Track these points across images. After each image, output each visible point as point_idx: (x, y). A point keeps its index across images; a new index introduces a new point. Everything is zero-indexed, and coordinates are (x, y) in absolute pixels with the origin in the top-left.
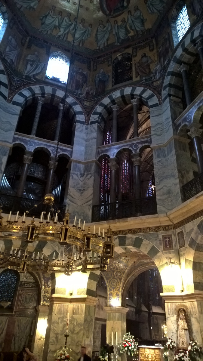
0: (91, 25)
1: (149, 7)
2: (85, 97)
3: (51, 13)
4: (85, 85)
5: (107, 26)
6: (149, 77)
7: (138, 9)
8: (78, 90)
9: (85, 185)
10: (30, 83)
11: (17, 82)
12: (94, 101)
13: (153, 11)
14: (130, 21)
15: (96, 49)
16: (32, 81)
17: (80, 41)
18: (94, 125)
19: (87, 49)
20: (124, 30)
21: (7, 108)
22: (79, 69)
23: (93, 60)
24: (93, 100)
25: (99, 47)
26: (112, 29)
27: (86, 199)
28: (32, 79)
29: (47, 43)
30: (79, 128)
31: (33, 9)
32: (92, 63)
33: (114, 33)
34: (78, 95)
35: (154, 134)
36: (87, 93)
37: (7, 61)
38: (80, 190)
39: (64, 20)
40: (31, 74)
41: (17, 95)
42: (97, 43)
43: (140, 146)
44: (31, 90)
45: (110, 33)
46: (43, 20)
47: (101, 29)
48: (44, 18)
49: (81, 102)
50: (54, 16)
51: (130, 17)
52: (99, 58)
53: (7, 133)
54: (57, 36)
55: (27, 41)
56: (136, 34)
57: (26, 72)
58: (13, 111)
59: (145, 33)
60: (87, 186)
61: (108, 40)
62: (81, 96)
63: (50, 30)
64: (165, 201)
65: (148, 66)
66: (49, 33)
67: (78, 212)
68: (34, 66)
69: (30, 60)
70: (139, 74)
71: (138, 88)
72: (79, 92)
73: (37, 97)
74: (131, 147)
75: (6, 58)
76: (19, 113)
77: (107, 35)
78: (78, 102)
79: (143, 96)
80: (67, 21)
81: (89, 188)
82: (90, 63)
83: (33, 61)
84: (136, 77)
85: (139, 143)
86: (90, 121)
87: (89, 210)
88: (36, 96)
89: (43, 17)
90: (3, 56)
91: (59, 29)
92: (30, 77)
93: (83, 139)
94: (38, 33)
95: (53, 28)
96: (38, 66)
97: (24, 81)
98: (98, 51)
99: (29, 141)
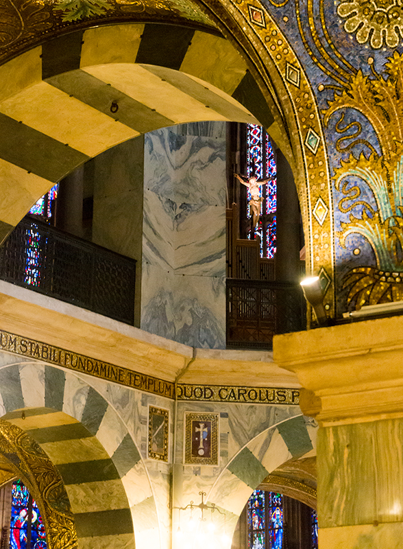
9: (192, 190)
27: (198, 245)
38: (173, 203)
60: (199, 195)
67: (170, 294)
81: (206, 202)
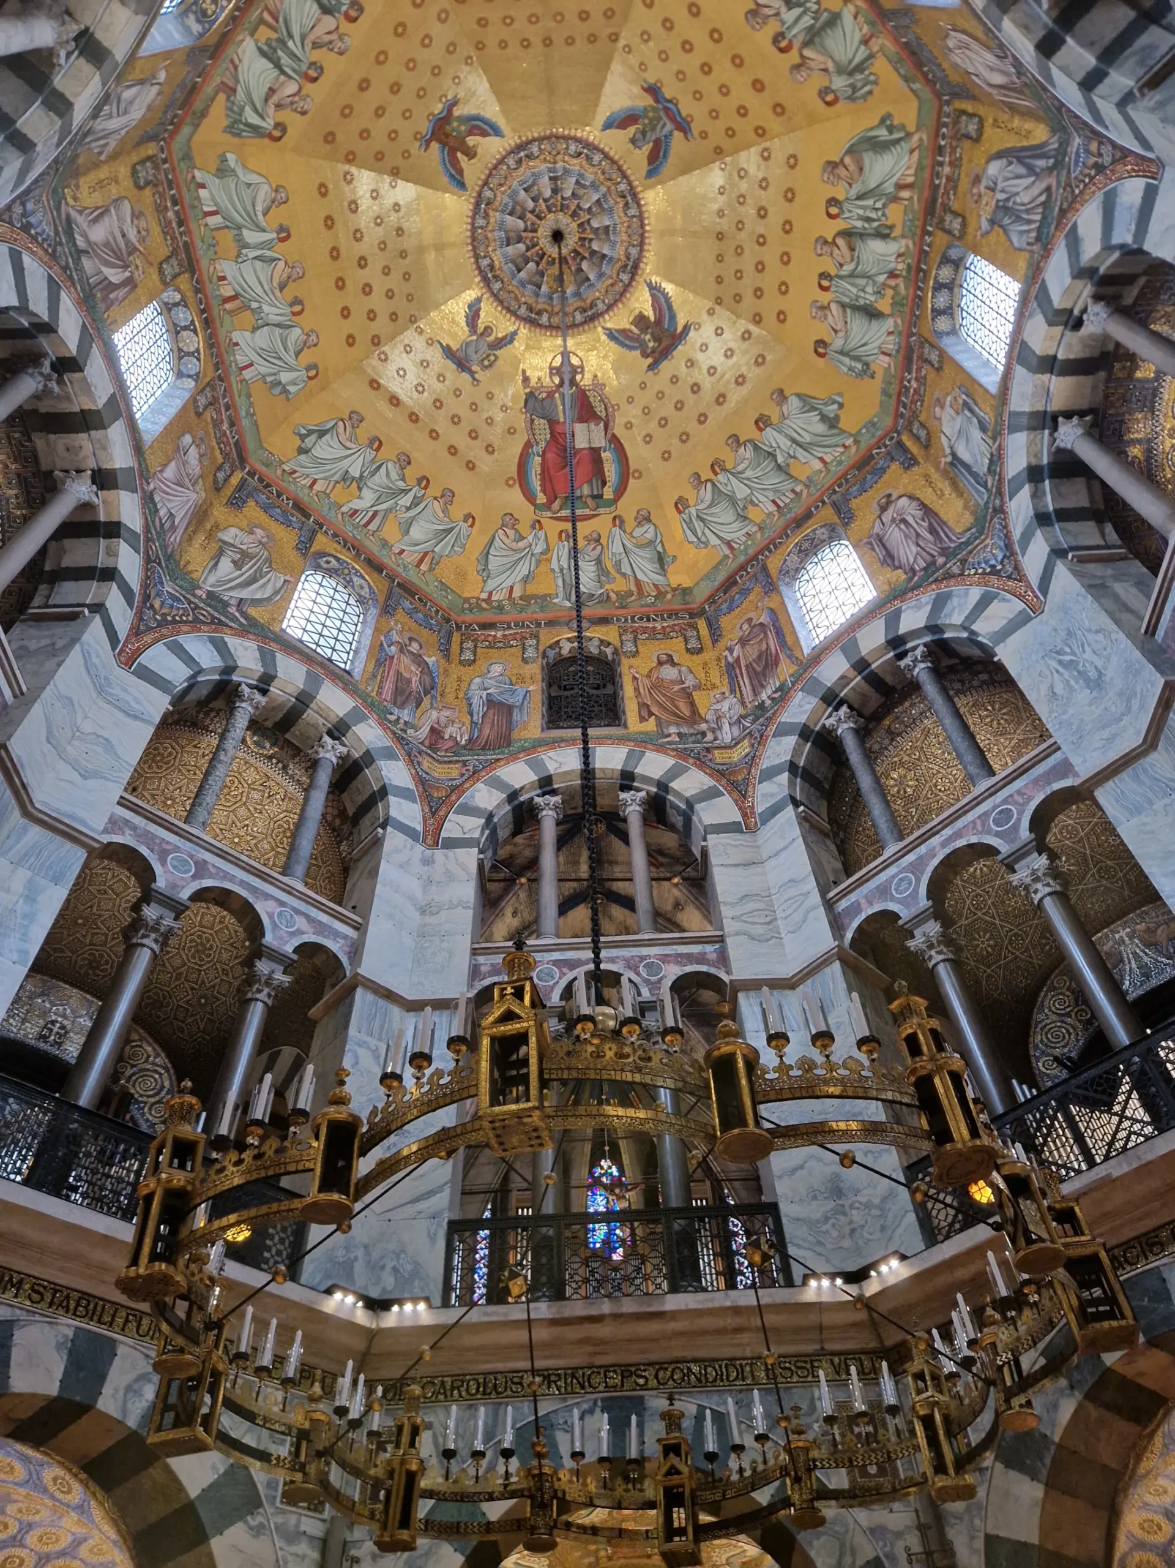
0: (470, 518)
1: (689, 524)
2: (427, 743)
3: (341, 430)
4: (426, 701)
5: (530, 538)
6: (692, 731)
7: (648, 519)
8: (402, 706)
10: (221, 623)
11: (170, 601)
12: (465, 763)
13: (703, 539)
14: (617, 548)
15: (478, 599)
16: (231, 620)
17: (426, 554)
18: (460, 852)
19: (444, 586)
20: (594, 568)
21: (110, 684)
22: (411, 639)
23: (459, 628)
24: (457, 762)
25: (490, 593)
26: (548, 550)
28: (232, 610)
29: (307, 516)
30: (397, 851)
31: (285, 391)
32: (456, 638)
33: (554, 565)
34: (401, 726)
35: (737, 934)
36: (433, 729)
37: (157, 511)
39: (383, 470)
40: (231, 594)
41: (159, 649)
42: (485, 581)
43: (672, 972)
44: (221, 648)
45: (538, 563)
46: (309, 441)
47: (507, 541)
48: (314, 437)
49: (409, 755)
50: (348, 444)
51: (617, 536)
52: (484, 626)
53: (90, 783)
54: (344, 509)
55: (235, 481)
56: (634, 588)
57: (212, 579)
58: (133, 704)
59: (669, 596)
61: (526, 580)
62: (410, 731)
63: (325, 479)
64: (824, 1228)
65: (688, 695)
66: (318, 487)
67: (366, 1247)
68: (248, 570)
69: (233, 545)
70: (651, 714)
71: (650, 755)
72: (405, 715)
73: (239, 684)
74: (630, 968)
75: (157, 498)
76: (157, 720)
77: (527, 563)
78: (400, 753)
79: (674, 785)
80: (394, 475)
82: (450, 634)
83: (245, 556)
84: (642, 719)
85: (665, 958)
86: (444, 834)
87: (432, 1238)
88: (235, 678)
89: (310, 432)
90: (152, 486)
91: (360, 489)
92: (226, 604)
93: (411, 899)
94: (279, 472)
95: (336, 478)
96: (262, 577)
97: (197, 607)
98: (484, 605)
99: (177, 849)
